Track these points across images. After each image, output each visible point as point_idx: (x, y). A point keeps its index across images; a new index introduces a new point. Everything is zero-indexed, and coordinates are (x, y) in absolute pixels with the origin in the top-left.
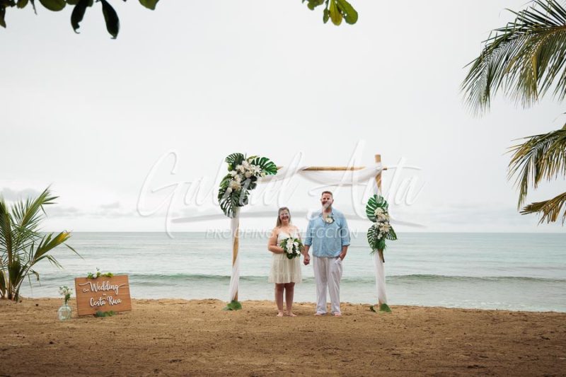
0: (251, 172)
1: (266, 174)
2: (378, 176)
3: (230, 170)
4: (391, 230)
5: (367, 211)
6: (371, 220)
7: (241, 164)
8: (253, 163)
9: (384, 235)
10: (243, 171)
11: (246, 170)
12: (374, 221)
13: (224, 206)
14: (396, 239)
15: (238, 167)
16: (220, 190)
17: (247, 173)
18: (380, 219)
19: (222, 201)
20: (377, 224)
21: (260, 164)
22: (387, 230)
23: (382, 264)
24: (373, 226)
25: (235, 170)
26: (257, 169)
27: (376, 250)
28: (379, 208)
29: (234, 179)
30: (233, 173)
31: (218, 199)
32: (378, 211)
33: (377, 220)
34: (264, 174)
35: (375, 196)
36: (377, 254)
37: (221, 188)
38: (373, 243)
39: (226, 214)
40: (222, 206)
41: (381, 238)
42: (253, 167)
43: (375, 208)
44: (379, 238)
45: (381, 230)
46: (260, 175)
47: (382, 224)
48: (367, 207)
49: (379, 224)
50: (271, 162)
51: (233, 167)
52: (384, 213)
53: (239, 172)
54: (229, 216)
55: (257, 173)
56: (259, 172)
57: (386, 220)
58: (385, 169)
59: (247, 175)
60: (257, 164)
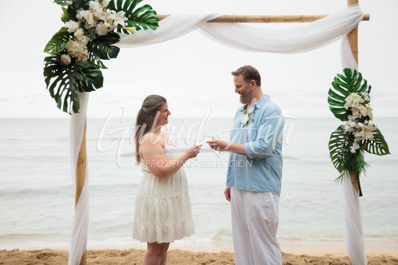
0: (107, 25)
1: (138, 29)
2: (352, 34)
3: (65, 20)
4: (378, 137)
5: (329, 100)
6: (338, 116)
7: (87, 8)
8: (111, 6)
9: (363, 146)
10: (91, 22)
11: (99, 21)
12: (344, 118)
13: (55, 90)
14: (387, 152)
15: (82, 14)
16: (47, 59)
17: (99, 26)
18: (356, 114)
19: (53, 80)
20: (349, 125)
21: (125, 9)
22: (370, 136)
23: (357, 200)
24: (340, 128)
25: (76, 20)
26: (120, 19)
27: (346, 173)
28: (354, 94)
29: (74, 38)
30: (72, 25)
31: (44, 78)
32: (353, 99)
33: (350, 117)
34: (134, 28)
35: (347, 71)
36: (347, 180)
37: (48, 55)
38: (339, 160)
39: (59, 107)
40: (51, 90)
41: (358, 151)
42: (112, 15)
43: (347, 94)
44: (353, 150)
45: (357, 135)
46: (125, 31)
47: (360, 124)
48: (331, 92)
49: (353, 124)
50: (146, 6)
51: (71, 14)
52: (364, 104)
53: (83, 24)
54: (65, 110)
55: (120, 26)
56: (122, 23)
57: (368, 118)
58: (366, 18)
59: (101, 30)
60: (119, 9)
